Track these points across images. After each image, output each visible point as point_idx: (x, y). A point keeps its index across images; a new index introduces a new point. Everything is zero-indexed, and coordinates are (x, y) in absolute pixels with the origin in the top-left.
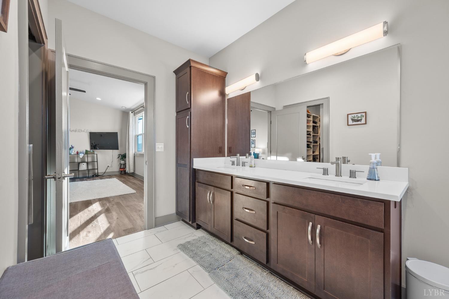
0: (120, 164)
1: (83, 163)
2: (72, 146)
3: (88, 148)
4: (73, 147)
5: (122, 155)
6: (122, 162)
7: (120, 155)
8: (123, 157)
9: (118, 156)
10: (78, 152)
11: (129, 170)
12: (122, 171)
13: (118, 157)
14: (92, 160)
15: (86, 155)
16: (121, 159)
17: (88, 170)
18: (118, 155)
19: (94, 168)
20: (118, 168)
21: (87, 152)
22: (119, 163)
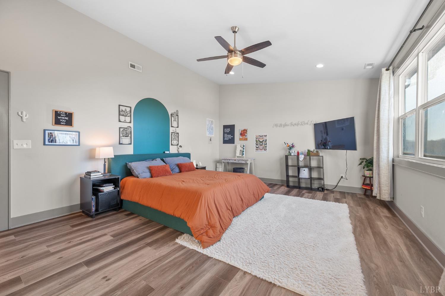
0: (363, 176)
1: (304, 169)
2: (294, 144)
3: (312, 147)
4: (293, 146)
5: (367, 161)
6: (368, 173)
7: (364, 159)
8: (369, 163)
9: (361, 161)
10: (299, 153)
11: (380, 194)
12: (366, 190)
13: (359, 163)
14: (318, 164)
15: (308, 157)
16: (364, 168)
17: (311, 179)
18: (360, 159)
19: (320, 177)
20: (361, 182)
21: (309, 154)
22: (362, 174)
